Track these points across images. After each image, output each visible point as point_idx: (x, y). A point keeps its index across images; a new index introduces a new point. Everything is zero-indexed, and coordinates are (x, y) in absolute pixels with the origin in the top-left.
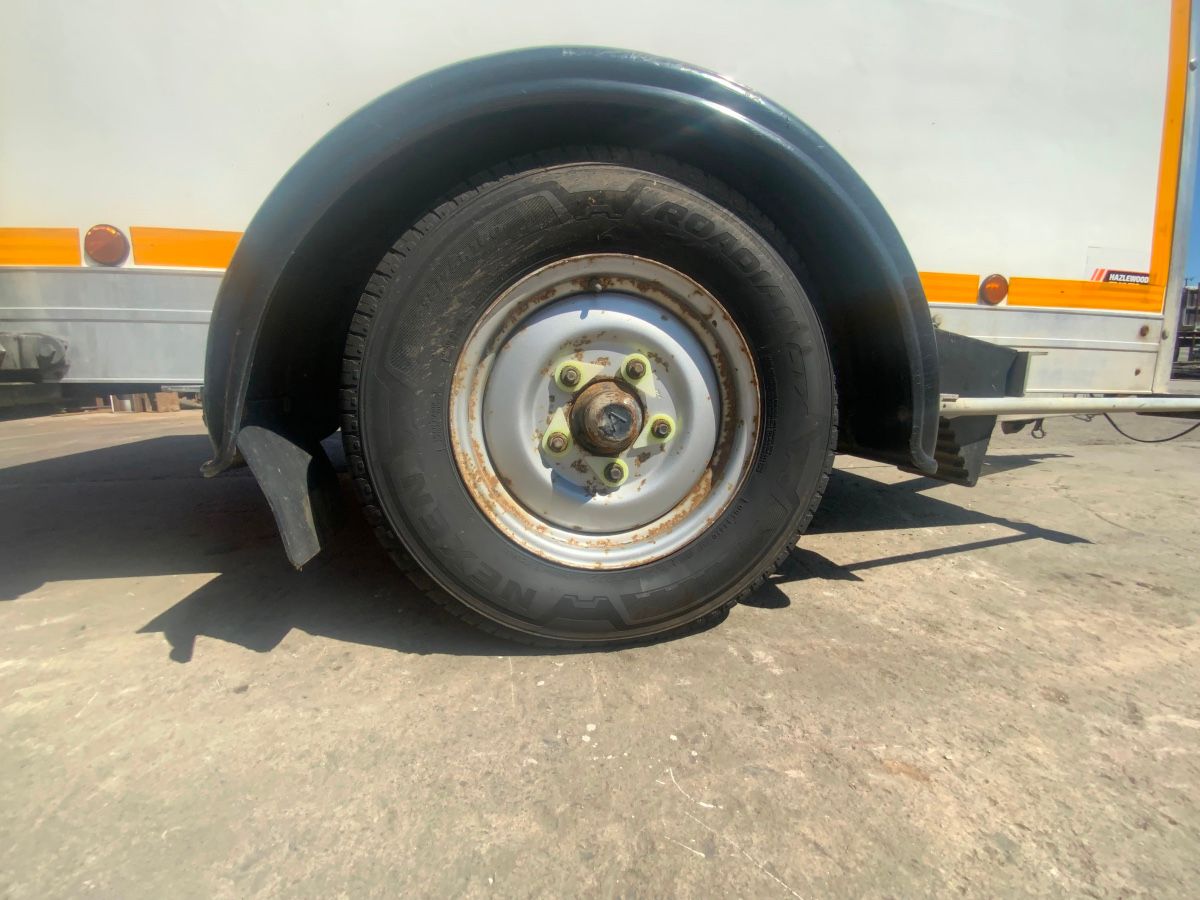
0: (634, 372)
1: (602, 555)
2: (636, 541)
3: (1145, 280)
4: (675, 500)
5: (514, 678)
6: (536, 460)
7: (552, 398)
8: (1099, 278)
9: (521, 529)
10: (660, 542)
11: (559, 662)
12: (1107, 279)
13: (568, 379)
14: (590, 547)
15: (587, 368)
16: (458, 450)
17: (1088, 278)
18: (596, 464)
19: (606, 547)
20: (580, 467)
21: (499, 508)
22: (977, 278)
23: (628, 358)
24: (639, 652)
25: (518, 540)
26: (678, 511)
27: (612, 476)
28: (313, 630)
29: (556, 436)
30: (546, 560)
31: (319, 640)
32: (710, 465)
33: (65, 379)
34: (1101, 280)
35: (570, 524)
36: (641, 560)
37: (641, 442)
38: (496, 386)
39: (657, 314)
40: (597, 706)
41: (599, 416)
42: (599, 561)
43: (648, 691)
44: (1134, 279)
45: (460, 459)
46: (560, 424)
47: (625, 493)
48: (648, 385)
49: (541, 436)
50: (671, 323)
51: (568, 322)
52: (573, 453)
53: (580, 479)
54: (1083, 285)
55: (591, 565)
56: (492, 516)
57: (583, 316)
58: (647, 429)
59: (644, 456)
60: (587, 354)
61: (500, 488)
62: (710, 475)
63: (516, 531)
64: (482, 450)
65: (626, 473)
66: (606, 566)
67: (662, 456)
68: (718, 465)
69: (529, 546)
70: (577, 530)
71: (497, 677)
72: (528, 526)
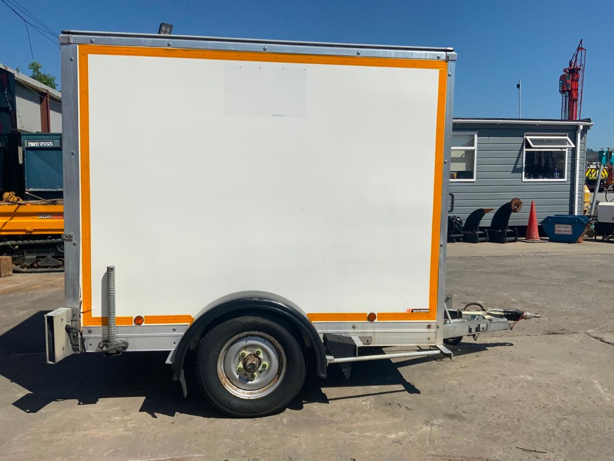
0: (258, 353)
1: (250, 396)
2: (259, 392)
3: (427, 311)
4: (268, 382)
5: (229, 423)
6: (235, 373)
7: (239, 359)
8: (409, 311)
9: (231, 389)
10: (264, 393)
11: (239, 420)
12: (412, 311)
13: (243, 355)
14: (248, 394)
15: (247, 353)
16: (218, 372)
17: (405, 312)
18: (249, 374)
19: (251, 394)
20: (245, 375)
21: (227, 385)
22: (366, 314)
23: (257, 350)
24: (257, 419)
25: (231, 392)
26: (270, 385)
27: (253, 377)
28: (181, 412)
29: (240, 368)
30: (237, 397)
31: (183, 415)
32: (277, 374)
33: (127, 351)
34: (410, 312)
35: (243, 388)
36: (259, 397)
37: (260, 369)
38: (226, 357)
39: (263, 340)
40: (245, 427)
41: (248, 366)
42: (249, 397)
43: (256, 425)
44: (422, 311)
45: (219, 374)
46: (241, 365)
47: (255, 381)
48: (261, 356)
49: (236, 368)
50: (267, 342)
51: (243, 343)
52: (244, 371)
53: (245, 377)
54: (403, 314)
55: (247, 398)
56: (225, 387)
57: (246, 342)
58: (261, 366)
59: (261, 372)
60: (248, 349)
61: (227, 379)
62: (277, 376)
63: (230, 390)
64: (223, 371)
65: (256, 376)
66: (251, 398)
67: (265, 372)
68: (279, 374)
69: (233, 394)
70: (245, 390)
71: (225, 422)
72: (233, 389)
